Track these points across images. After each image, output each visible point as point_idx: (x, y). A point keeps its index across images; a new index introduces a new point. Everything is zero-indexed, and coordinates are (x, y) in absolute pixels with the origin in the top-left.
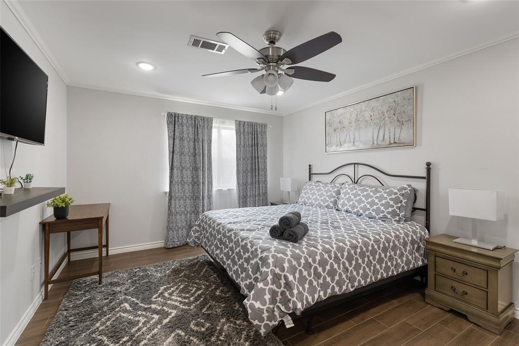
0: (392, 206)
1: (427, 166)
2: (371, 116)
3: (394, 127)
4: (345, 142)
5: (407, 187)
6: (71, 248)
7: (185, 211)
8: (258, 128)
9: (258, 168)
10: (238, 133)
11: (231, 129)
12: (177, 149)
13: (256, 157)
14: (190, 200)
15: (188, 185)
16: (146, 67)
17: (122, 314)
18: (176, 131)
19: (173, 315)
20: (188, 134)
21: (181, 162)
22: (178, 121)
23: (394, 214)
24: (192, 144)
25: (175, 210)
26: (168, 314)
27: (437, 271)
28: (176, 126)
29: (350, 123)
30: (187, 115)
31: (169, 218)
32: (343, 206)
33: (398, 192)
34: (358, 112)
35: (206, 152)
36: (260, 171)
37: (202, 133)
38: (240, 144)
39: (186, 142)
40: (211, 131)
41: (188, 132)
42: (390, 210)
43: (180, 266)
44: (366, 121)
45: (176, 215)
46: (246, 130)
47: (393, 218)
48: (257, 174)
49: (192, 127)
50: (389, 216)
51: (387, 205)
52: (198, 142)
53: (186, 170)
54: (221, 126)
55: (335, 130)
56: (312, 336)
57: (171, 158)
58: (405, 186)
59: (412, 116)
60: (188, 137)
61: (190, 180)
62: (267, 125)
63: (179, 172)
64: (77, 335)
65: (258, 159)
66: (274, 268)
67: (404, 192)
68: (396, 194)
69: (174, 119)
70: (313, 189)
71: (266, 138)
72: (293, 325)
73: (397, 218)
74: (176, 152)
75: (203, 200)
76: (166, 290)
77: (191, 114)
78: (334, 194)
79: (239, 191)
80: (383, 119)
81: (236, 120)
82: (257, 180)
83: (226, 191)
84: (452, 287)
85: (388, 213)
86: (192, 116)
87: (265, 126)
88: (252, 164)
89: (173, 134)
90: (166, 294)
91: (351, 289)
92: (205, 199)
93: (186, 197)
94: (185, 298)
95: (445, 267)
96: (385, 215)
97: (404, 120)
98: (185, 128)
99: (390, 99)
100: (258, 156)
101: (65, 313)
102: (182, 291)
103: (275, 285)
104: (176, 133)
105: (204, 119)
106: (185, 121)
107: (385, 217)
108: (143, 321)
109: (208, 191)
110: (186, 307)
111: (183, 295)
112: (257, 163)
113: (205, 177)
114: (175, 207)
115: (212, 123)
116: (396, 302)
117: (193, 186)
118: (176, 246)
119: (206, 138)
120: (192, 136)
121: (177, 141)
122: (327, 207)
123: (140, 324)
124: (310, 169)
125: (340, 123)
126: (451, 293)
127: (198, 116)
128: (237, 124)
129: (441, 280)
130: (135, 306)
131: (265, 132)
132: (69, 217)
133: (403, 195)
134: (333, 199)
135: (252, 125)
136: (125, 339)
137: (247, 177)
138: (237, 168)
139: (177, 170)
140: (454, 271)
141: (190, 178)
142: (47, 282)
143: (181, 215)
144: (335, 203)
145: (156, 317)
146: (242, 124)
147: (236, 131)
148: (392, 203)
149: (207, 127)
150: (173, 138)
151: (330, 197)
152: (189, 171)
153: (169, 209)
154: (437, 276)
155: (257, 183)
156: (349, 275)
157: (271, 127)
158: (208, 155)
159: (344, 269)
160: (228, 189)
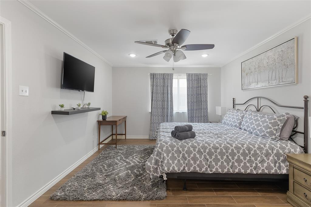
0: (270, 128)
1: (304, 99)
2: (267, 63)
3: (281, 70)
4: (252, 82)
5: (285, 114)
6: (113, 133)
7: (159, 122)
8: (201, 76)
9: (201, 100)
11: (184, 78)
12: (154, 91)
13: (200, 94)
14: (161, 117)
15: (160, 109)
16: (133, 56)
17: (116, 160)
18: (154, 82)
19: (132, 165)
20: (160, 83)
21: (156, 97)
22: (155, 77)
23: (271, 133)
24: (162, 88)
25: (153, 121)
26: (130, 164)
27: (294, 179)
28: (154, 79)
29: (255, 69)
30: (160, 73)
31: (151, 125)
32: (243, 126)
33: (277, 118)
34: (259, 61)
35: (169, 92)
36: (202, 102)
37: (167, 82)
38: (190, 87)
39: (159, 87)
40: (173, 81)
41: (160, 82)
42: (269, 130)
43: (149, 148)
44: (265, 67)
45: (153, 124)
46: (193, 78)
47: (271, 137)
48: (200, 104)
49: (162, 80)
50: (268, 135)
51: (267, 127)
52: (165, 87)
54: (178, 77)
55: (247, 74)
56: (185, 191)
57: (152, 96)
58: (284, 114)
59: (294, 61)
60: (160, 84)
61: (161, 107)
62: (207, 74)
63: (156, 102)
64: (99, 163)
65: (201, 95)
66: (159, 149)
67: (282, 118)
68: (276, 119)
69: (153, 76)
70: (234, 115)
71: (207, 82)
72: (167, 179)
73: (274, 137)
74: (154, 92)
75: (167, 117)
76: (136, 155)
77: (162, 73)
78: (240, 118)
79: (189, 114)
80: (275, 64)
81: (187, 74)
82: (200, 107)
83: (181, 113)
84: (305, 194)
85: (267, 132)
86: (162, 74)
87: (206, 75)
88: (197, 98)
89: (152, 84)
90: (135, 157)
91: (210, 172)
92: (168, 117)
93: (159, 115)
94: (140, 160)
95: (300, 177)
96: (265, 134)
97: (288, 64)
98: (158, 80)
99: (279, 49)
100: (201, 93)
101: (101, 155)
102: (141, 158)
103: (158, 157)
104: (154, 83)
105: (168, 75)
106: (158, 77)
107: (265, 135)
108: (120, 164)
109: (171, 112)
110: (138, 164)
111: (141, 159)
112: (200, 98)
113: (169, 105)
114: (153, 120)
115: (173, 76)
116: (260, 194)
117: (162, 109)
118: (154, 139)
119: (169, 85)
120: (162, 84)
121: (154, 87)
122: (235, 126)
123: (119, 165)
124: (234, 101)
125: (249, 69)
126: (303, 198)
127: (165, 74)
128: (187, 76)
129: (297, 187)
130: (121, 159)
131: (207, 78)
132: (107, 120)
133: (281, 120)
134: (239, 121)
135: (197, 75)
136: (111, 168)
137: (194, 105)
138: (188, 100)
139: (154, 101)
140: (306, 181)
142: (100, 144)
143: (156, 124)
144: (240, 124)
145: (125, 164)
146: (191, 75)
147: (187, 79)
148: (270, 125)
149: (170, 79)
150: (153, 86)
151: (238, 119)
152: (160, 102)
153: (151, 121)
154: (295, 183)
155: (200, 109)
156: (208, 163)
157: (211, 75)
158: (170, 93)
159: (205, 159)
160: (182, 112)
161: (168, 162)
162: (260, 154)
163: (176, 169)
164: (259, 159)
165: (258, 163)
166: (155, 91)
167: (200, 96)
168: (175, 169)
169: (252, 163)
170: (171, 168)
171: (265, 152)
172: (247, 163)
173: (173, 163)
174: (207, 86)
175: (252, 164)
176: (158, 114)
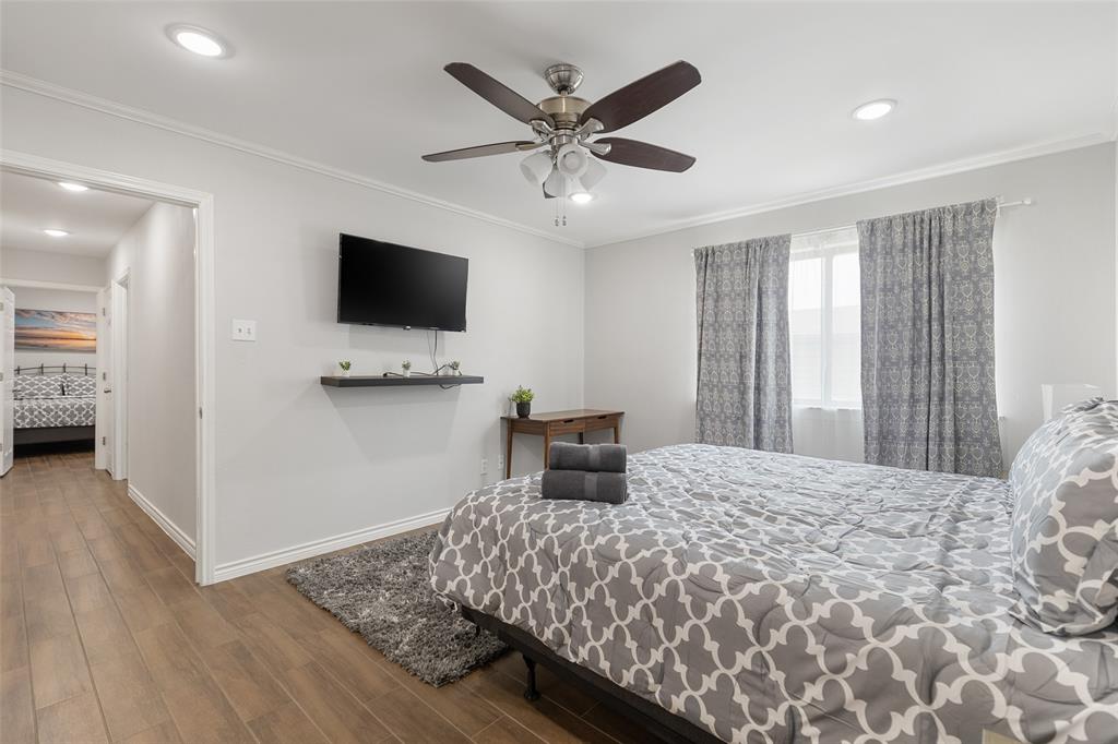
8: (949, 223)
10: (867, 255)
11: (849, 249)
13: (936, 316)
14: (735, 423)
15: (731, 392)
18: (710, 282)
20: (732, 282)
21: (716, 344)
22: (713, 261)
24: (740, 303)
28: (709, 272)
30: (730, 245)
35: (771, 318)
37: (760, 277)
38: (875, 286)
39: (727, 302)
40: (787, 268)
41: (732, 279)
46: (898, 241)
49: (742, 269)
53: (727, 360)
60: (733, 289)
61: (736, 382)
63: (714, 364)
65: (941, 324)
69: (706, 259)
71: (990, 251)
74: (705, 325)
77: (738, 241)
79: (867, 418)
81: (861, 223)
86: (740, 244)
87: (986, 208)
88: (915, 341)
89: (702, 290)
91: (570, 655)
92: (766, 426)
98: (726, 273)
104: (707, 288)
105: (767, 244)
106: (727, 259)
112: (935, 337)
113: (766, 376)
114: (703, 433)
115: (788, 248)
119: (771, 287)
121: (710, 303)
127: (754, 241)
128: (864, 233)
131: (988, 228)
135: (923, 221)
137: (900, 379)
139: (709, 360)
141: (734, 377)
149: (776, 260)
155: (935, 399)
156: (569, 614)
157: (1028, 202)
158: (778, 325)
159: (559, 592)
160: (835, 408)
161: (450, 562)
162: (824, 669)
163: (469, 593)
164: (814, 692)
165: (804, 719)
166: (711, 320)
167: (935, 326)
168: (466, 594)
169: (767, 700)
170: (452, 586)
171: (864, 667)
172: (737, 689)
173: (467, 570)
174: (991, 268)
175: (764, 708)
176: (722, 411)
